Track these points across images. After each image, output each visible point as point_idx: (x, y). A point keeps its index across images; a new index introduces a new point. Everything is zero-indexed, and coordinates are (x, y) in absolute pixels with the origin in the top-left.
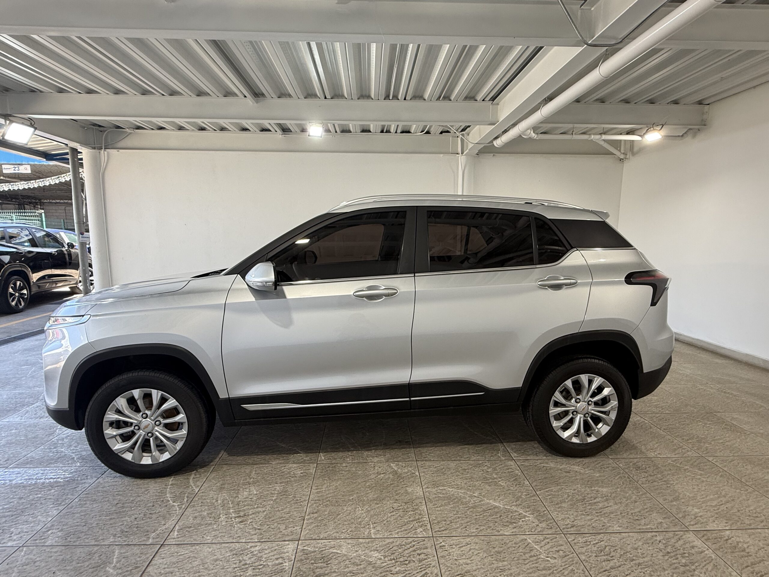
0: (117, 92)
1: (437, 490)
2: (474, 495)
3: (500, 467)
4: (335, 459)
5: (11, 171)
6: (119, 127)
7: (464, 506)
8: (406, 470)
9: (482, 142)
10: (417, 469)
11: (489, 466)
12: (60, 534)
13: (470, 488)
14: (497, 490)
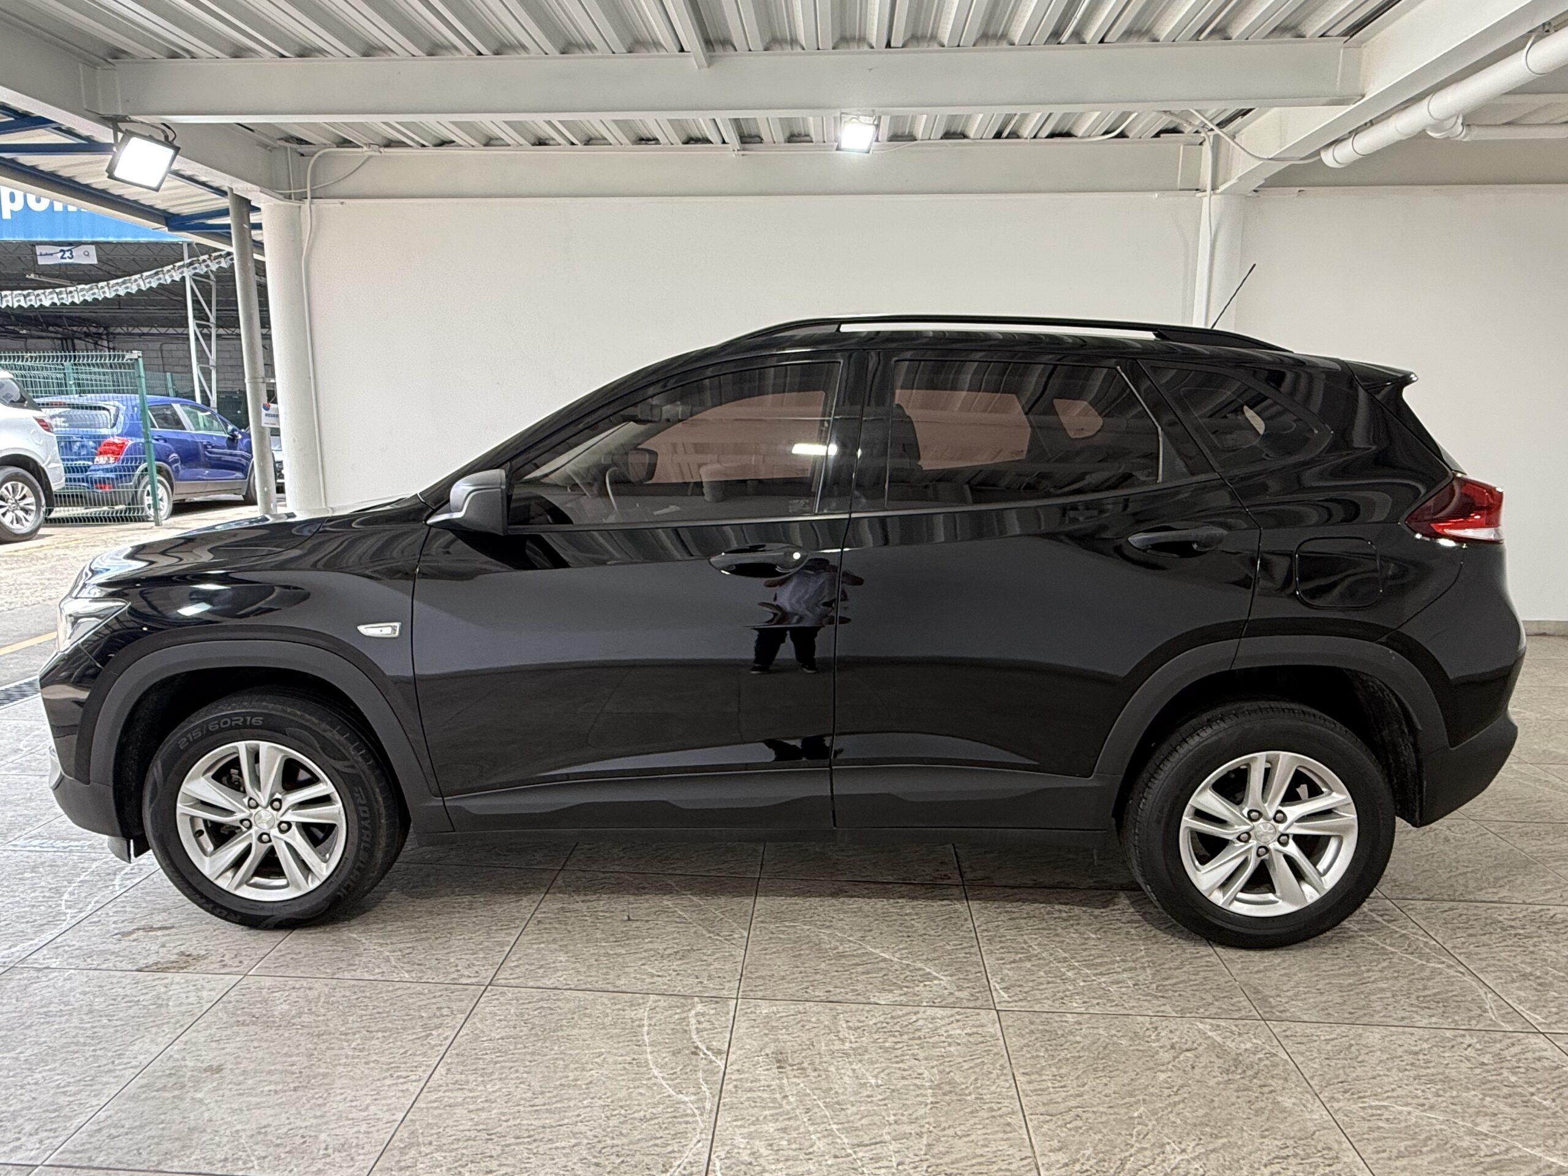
0: (370, 50)
1: (1364, 1108)
2: (1478, 1128)
3: (1514, 1050)
4: (1038, 1001)
5: (56, 260)
6: (351, 142)
7: (1466, 1160)
8: (1249, 1045)
9: (1287, 155)
10: (1275, 1042)
11: (1478, 1046)
12: (438, 1156)
13: (1459, 1108)
14: (1542, 1121)
